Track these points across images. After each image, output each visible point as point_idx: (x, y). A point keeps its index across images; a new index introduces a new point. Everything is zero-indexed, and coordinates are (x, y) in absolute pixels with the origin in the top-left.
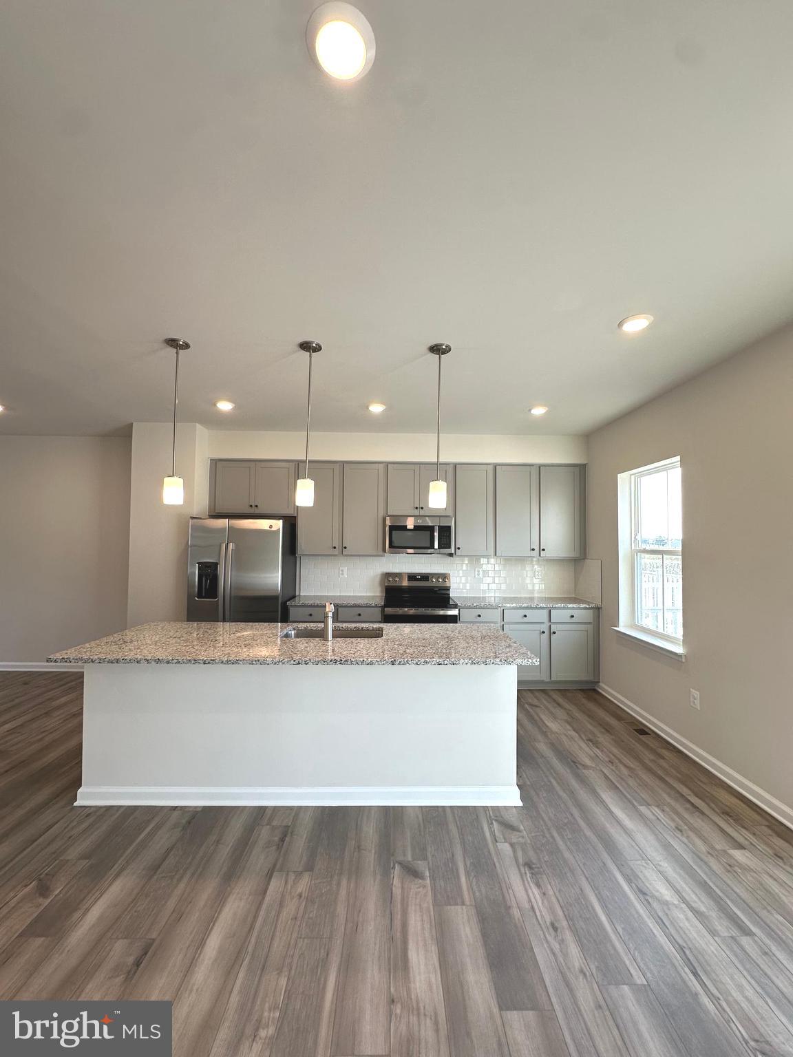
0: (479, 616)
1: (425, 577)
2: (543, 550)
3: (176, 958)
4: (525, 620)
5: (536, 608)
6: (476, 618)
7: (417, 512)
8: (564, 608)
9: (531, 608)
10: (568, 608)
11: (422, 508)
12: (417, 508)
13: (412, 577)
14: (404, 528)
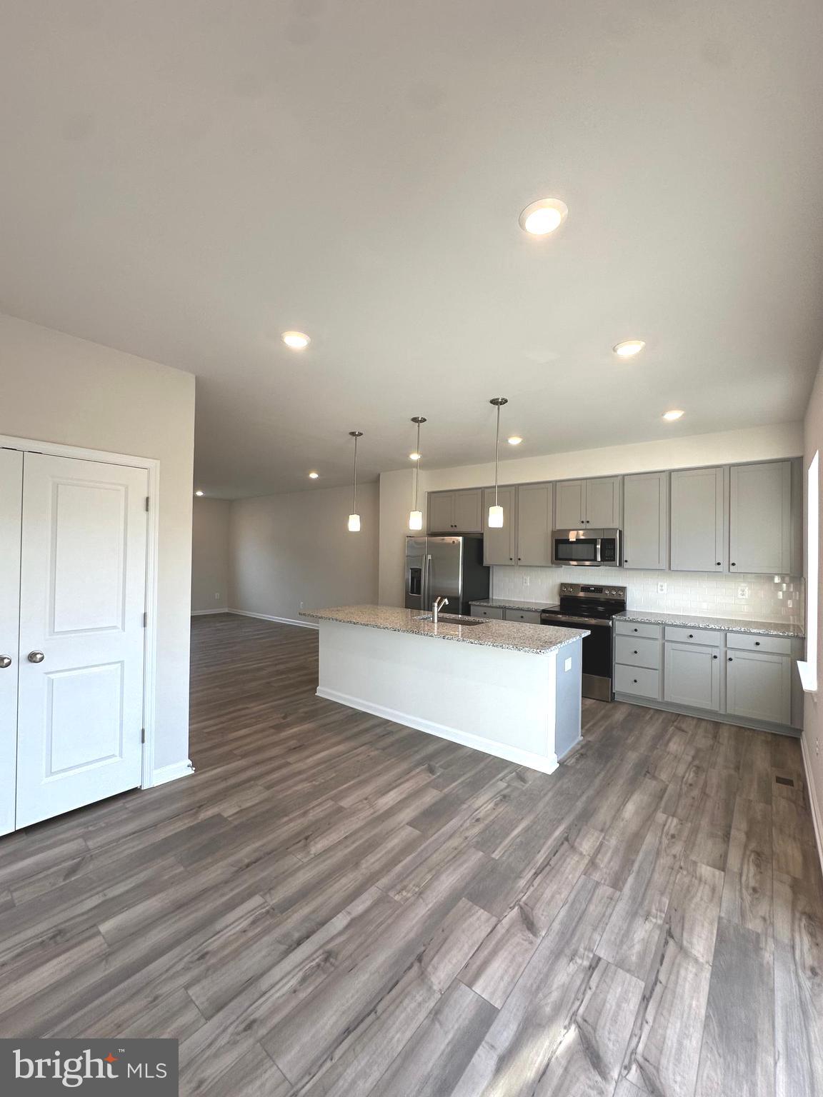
0: (636, 630)
1: (599, 589)
2: (733, 564)
3: (306, 753)
4: (691, 640)
5: (705, 629)
6: (632, 631)
7: (583, 526)
8: (745, 633)
9: (699, 628)
10: (751, 633)
11: (588, 522)
12: (583, 522)
13: (586, 588)
14: (567, 541)
